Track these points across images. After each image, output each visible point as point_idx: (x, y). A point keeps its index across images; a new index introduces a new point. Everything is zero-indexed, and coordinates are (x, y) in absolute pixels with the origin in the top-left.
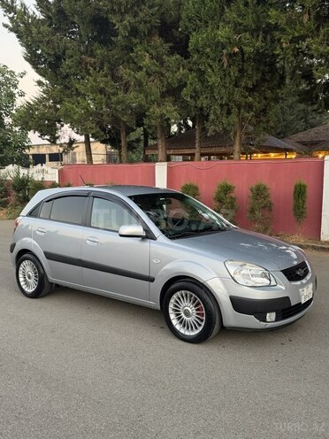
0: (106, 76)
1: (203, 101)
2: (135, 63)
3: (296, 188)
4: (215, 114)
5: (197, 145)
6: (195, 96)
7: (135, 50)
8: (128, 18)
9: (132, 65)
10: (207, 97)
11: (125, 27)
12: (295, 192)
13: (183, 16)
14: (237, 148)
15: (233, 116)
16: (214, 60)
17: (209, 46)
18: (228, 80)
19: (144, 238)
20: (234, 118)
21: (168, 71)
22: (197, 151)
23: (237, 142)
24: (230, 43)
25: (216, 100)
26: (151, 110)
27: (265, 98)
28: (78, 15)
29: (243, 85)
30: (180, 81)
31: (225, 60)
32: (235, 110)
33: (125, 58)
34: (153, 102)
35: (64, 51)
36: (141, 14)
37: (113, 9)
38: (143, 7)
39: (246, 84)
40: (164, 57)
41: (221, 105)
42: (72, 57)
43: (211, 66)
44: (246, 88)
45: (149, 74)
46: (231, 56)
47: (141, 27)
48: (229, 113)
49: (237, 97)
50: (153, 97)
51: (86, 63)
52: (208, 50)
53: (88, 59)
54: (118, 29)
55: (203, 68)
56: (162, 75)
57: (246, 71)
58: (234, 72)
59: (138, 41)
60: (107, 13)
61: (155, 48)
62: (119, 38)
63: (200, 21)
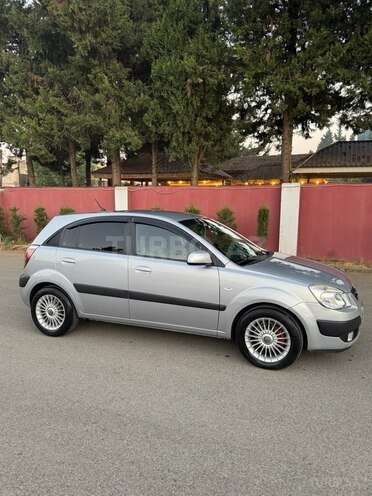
0: (56, 96)
1: (165, 128)
2: (92, 85)
3: (260, 212)
4: (177, 140)
5: (154, 171)
6: (157, 122)
7: (94, 72)
8: (89, 38)
9: (88, 87)
10: (169, 125)
11: (85, 47)
12: (260, 216)
13: (145, 42)
14: (195, 174)
15: (194, 144)
16: (178, 89)
17: (172, 75)
18: (190, 109)
19: (208, 266)
20: (194, 146)
21: (127, 96)
22: (154, 176)
23: (195, 169)
24: (195, 73)
25: (179, 128)
26: (111, 133)
27: (221, 129)
28: (28, 28)
29: (204, 114)
30: (141, 106)
31: (189, 89)
32: (195, 139)
33: (81, 79)
34: (111, 126)
35: (8, 66)
36: (104, 35)
37: (72, 26)
38: (105, 28)
39: (207, 114)
40: (124, 81)
41: (183, 133)
42: (16, 73)
43: (174, 94)
44: (207, 118)
45: (108, 97)
46: (195, 86)
47: (103, 49)
48: (190, 141)
49: (199, 126)
50: (112, 121)
51: (33, 81)
52: (171, 78)
53: (35, 77)
54: (77, 47)
55: (165, 96)
56: (121, 99)
57: (207, 102)
58: (196, 102)
59: (96, 62)
60: (66, 29)
61: (115, 71)
62: (78, 57)
63: (163, 48)
